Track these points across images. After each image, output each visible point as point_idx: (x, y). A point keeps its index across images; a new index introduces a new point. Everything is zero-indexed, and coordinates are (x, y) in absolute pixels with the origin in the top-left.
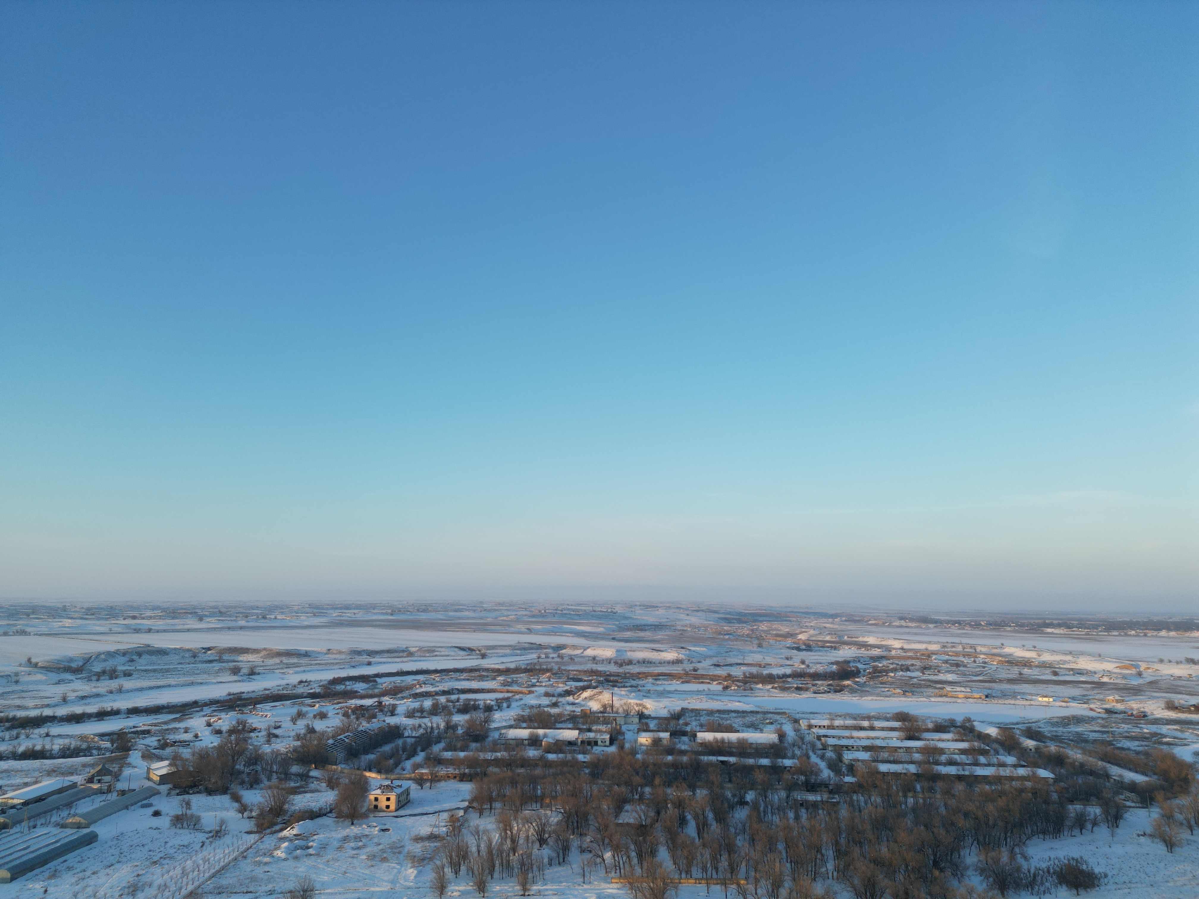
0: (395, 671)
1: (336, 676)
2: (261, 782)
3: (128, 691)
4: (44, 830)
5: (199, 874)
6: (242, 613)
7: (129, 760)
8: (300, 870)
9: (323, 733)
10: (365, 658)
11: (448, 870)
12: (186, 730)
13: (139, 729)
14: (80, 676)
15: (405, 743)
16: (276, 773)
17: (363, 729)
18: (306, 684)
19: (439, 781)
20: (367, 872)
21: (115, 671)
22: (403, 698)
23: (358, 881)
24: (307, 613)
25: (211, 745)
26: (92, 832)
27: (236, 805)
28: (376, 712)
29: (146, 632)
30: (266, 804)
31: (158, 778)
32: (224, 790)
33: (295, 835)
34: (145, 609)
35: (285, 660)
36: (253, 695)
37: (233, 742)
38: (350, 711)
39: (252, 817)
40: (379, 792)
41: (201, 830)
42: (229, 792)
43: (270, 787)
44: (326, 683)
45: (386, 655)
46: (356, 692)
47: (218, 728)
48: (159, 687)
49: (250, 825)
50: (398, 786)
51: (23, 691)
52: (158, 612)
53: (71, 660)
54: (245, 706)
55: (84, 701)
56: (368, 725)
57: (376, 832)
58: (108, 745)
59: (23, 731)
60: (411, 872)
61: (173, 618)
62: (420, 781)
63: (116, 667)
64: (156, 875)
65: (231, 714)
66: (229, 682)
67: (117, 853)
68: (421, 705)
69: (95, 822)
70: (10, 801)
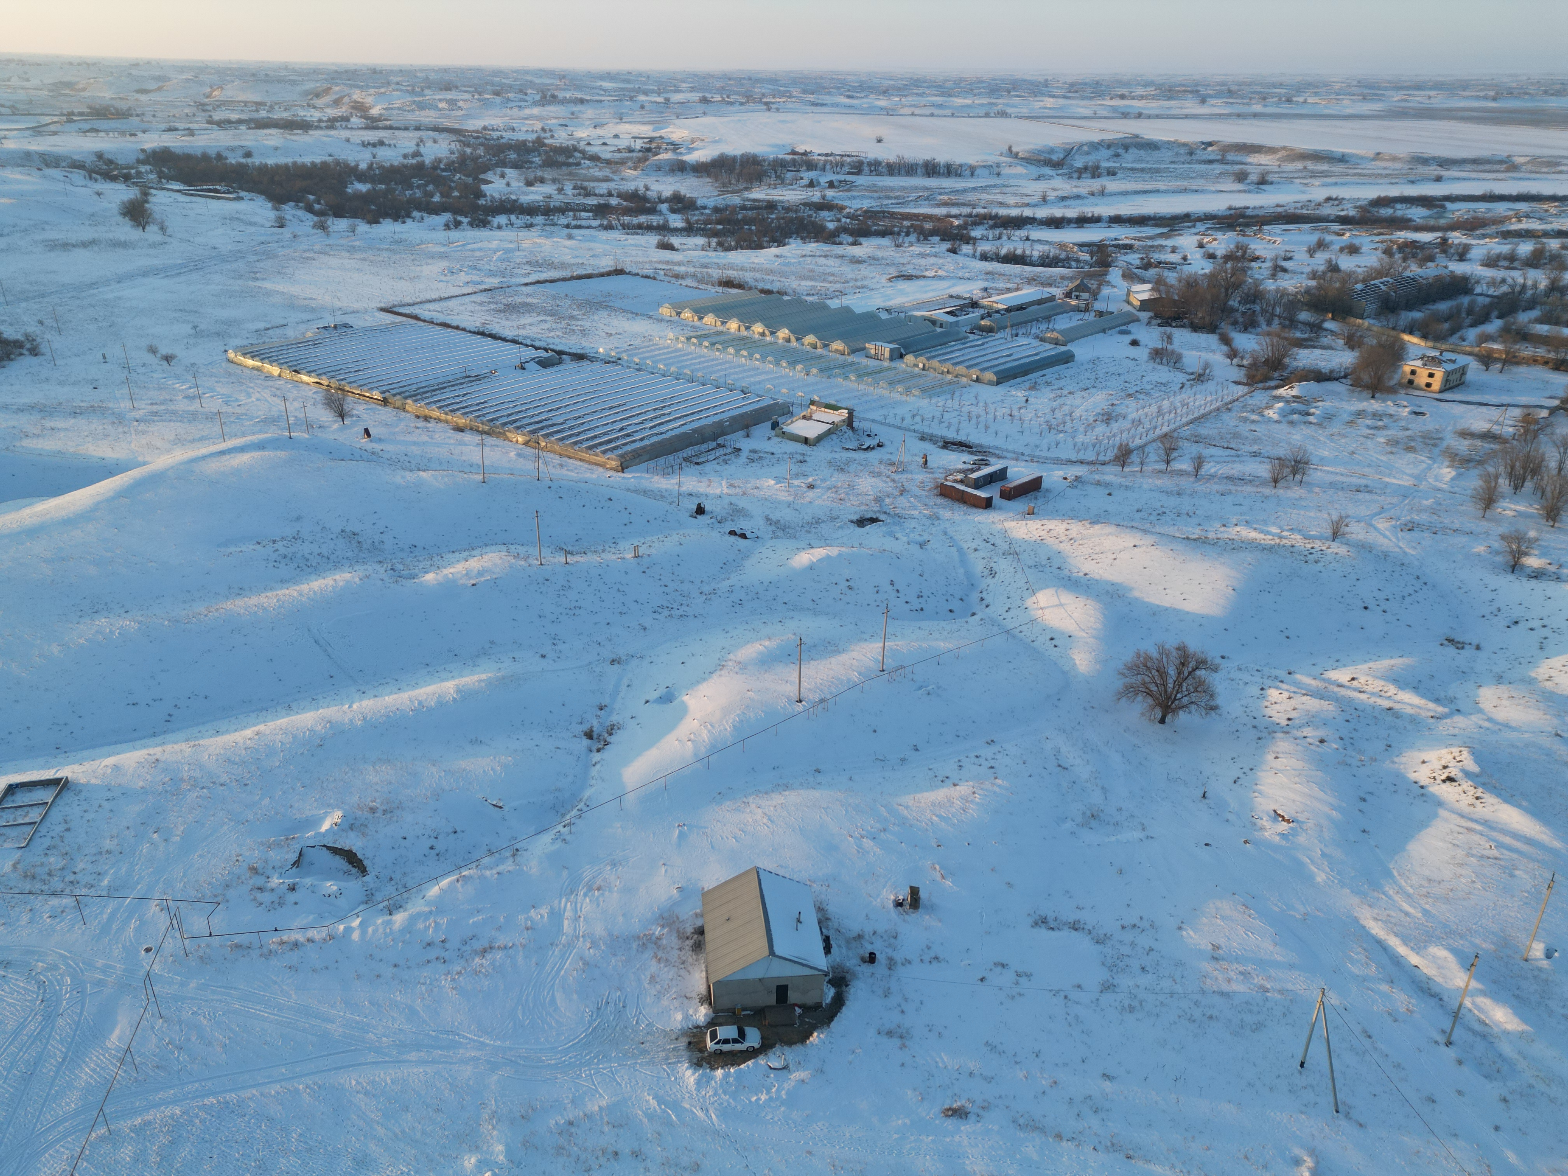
0: (1479, 193)
1: (1383, 194)
2: (1259, 326)
3: (1112, 194)
4: (1025, 341)
5: (1176, 417)
6: (1259, 93)
7: (1109, 278)
8: (1294, 437)
9: (1350, 274)
10: (1434, 170)
11: (1504, 483)
12: (1174, 250)
13: (1121, 242)
14: (1060, 172)
15: (1472, 303)
16: (1279, 317)
17: (1410, 274)
18: (1336, 202)
19: (1518, 363)
20: (1384, 458)
21: (1098, 168)
22: (1484, 236)
23: (1369, 466)
24: (1354, 95)
25: (1201, 272)
26: (1069, 351)
27: (1225, 348)
28: (1437, 253)
29: (1135, 118)
30: (1262, 353)
31: (1139, 303)
32: (1212, 329)
33: (1293, 396)
34: (1136, 85)
35: (1311, 165)
36: (1261, 213)
37: (1229, 271)
38: (1395, 247)
39: (1243, 366)
40: (1419, 363)
41: (1181, 370)
42: (1217, 331)
43: (1269, 334)
44: (1365, 203)
45: (1469, 167)
46: (1410, 220)
47: (1211, 251)
48: (1145, 192)
49: (1239, 374)
50: (1450, 360)
51: (1004, 186)
52: (1151, 90)
53: (1052, 151)
54: (1248, 225)
55: (1064, 203)
56: (1420, 270)
57: (1405, 414)
58: (1086, 257)
59: (1005, 232)
60: (1447, 473)
61: (1170, 98)
62: (1486, 360)
63: (1099, 162)
64: (1132, 409)
65: (1231, 235)
66: (1231, 192)
67: (1093, 377)
68: (1514, 250)
69: (1072, 341)
70: (995, 305)
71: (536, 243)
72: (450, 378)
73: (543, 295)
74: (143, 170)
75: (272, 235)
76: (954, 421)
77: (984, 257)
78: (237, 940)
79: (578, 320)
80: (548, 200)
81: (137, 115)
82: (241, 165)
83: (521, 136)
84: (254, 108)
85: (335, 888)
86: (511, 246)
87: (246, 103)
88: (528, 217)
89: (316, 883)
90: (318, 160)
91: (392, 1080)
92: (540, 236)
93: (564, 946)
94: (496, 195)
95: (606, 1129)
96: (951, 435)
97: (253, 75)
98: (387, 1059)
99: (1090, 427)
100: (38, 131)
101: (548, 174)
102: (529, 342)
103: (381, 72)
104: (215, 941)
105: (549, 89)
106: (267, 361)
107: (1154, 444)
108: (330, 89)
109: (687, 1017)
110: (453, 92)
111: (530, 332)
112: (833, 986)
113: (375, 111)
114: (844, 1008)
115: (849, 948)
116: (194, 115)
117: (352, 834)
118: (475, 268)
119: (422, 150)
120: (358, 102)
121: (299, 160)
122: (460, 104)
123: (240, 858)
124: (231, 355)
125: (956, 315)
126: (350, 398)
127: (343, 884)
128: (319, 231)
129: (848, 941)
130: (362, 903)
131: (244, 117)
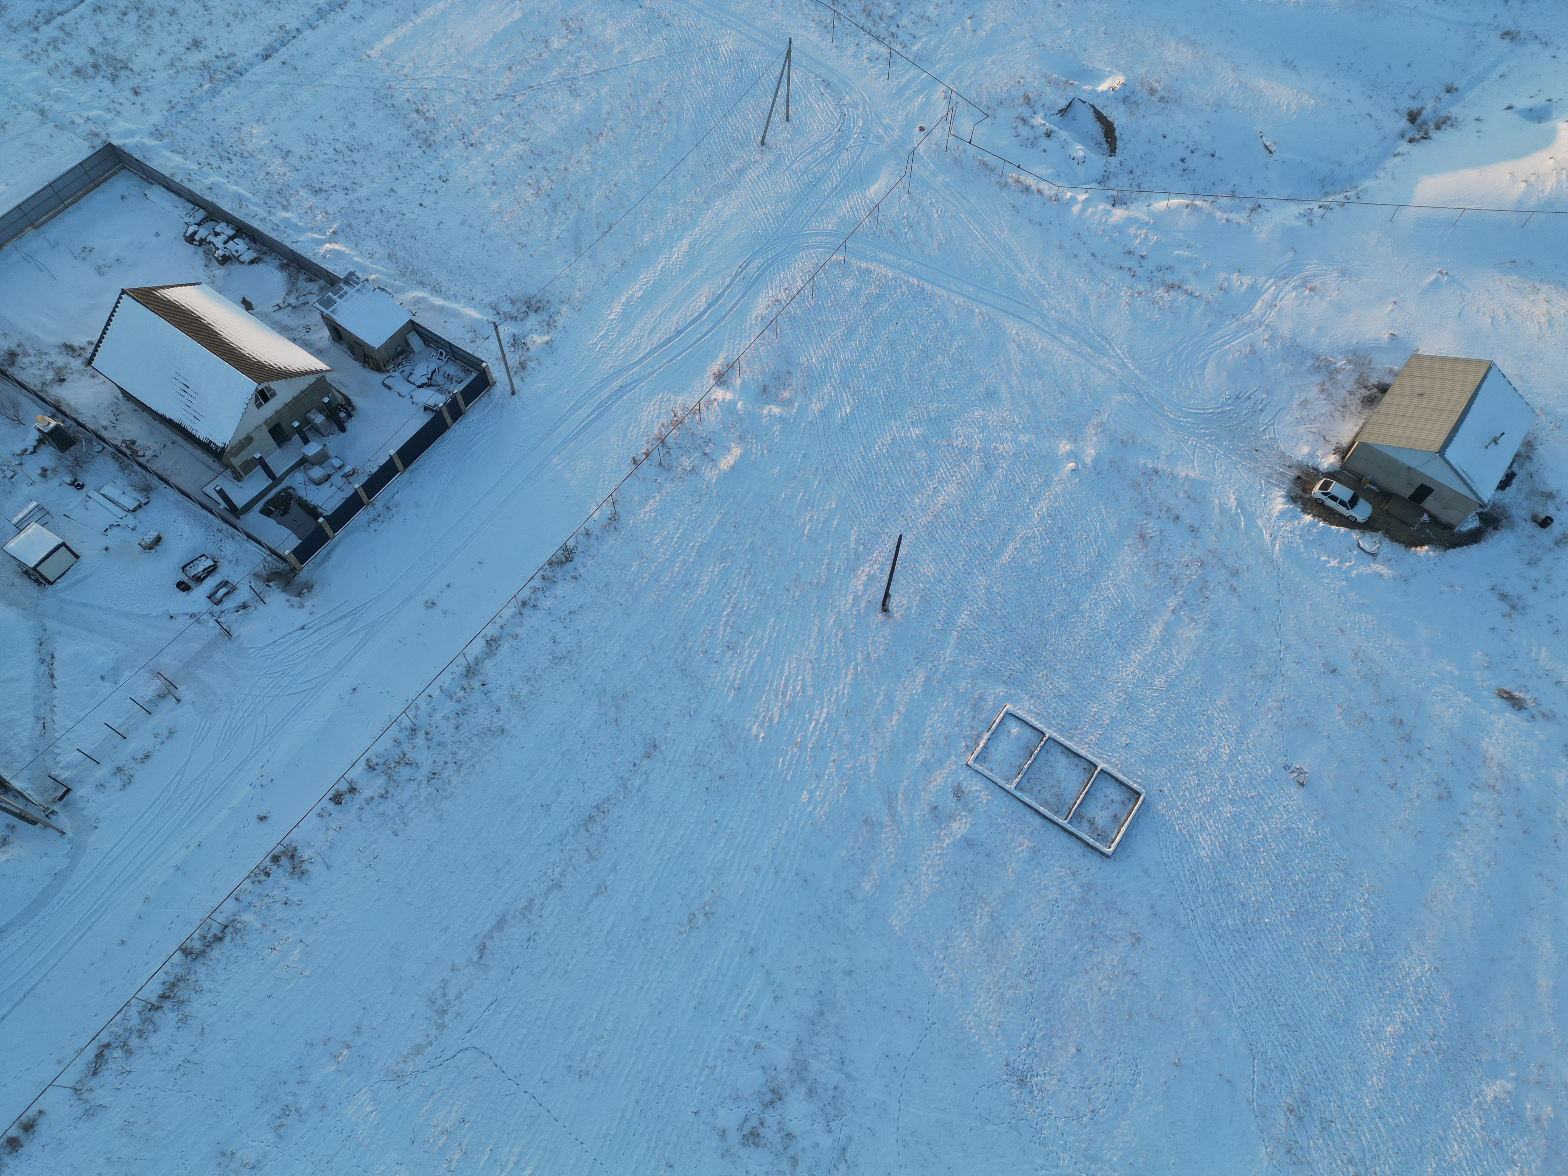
78: (987, 158)
85: (1082, 154)
89: (1069, 140)
91: (1042, 348)
93: (1243, 324)
95: (1181, 495)
98: (1047, 329)
104: (971, 150)
109: (1312, 455)
112: (1480, 520)
114: (1475, 545)
115: (1528, 498)
117: (1122, 108)
123: (1022, 81)
127: (1090, 154)
129: (1532, 492)
130: (1096, 181)
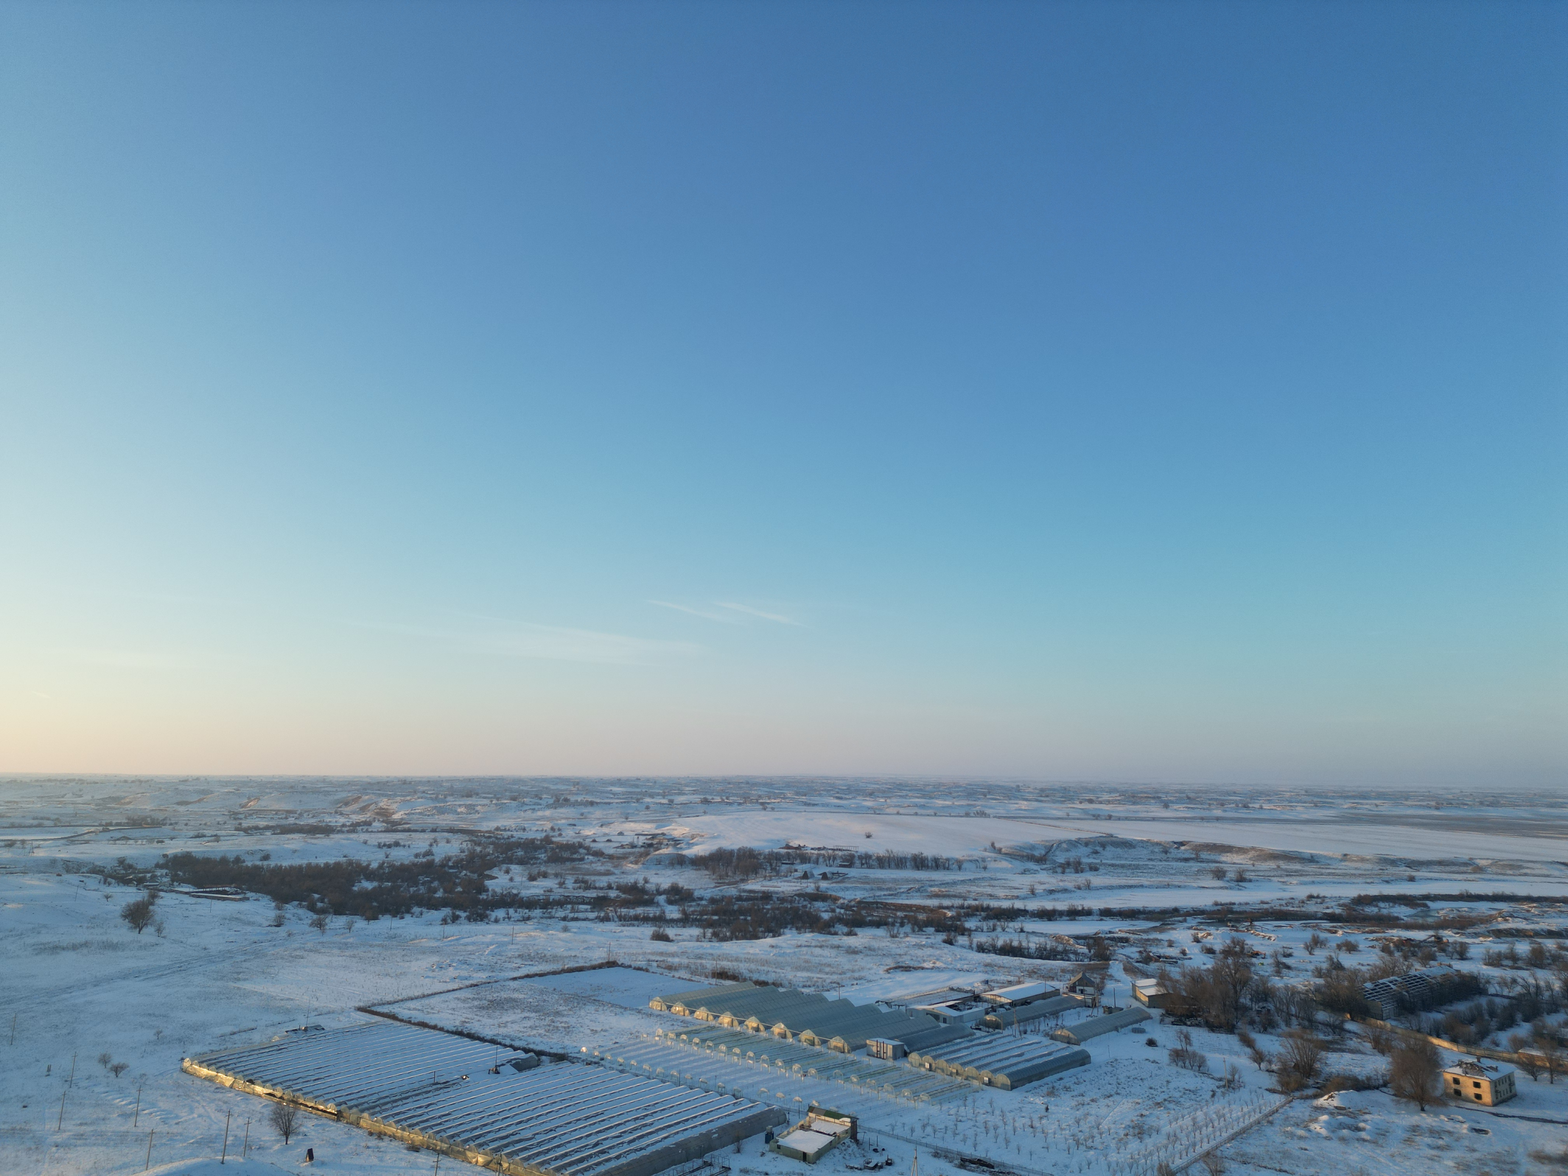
0: (1455, 892)
1: (1363, 893)
2: (1278, 1026)
3: (1098, 889)
4: (1034, 1039)
5: (1214, 1132)
6: (1216, 800)
7: (1111, 971)
8: (1351, 1157)
9: (1356, 972)
10: (1404, 871)
12: (1171, 944)
13: (1116, 935)
14: (1045, 866)
15: (1491, 1004)
16: (1297, 1017)
17: (1417, 973)
18: (1319, 900)
21: (1079, 863)
22: (1477, 935)
24: (1305, 802)
25: (1204, 967)
26: (1083, 1052)
27: (1248, 1050)
28: (1435, 951)
29: (1106, 819)
30: (1289, 1057)
31: (1147, 999)
32: (1230, 1029)
33: (1336, 1108)
34: (1101, 791)
35: (1283, 865)
36: (1247, 908)
37: (1232, 967)
38: (1391, 945)
39: (1273, 1071)
40: (1458, 1070)
41: (1207, 1074)
42: (1236, 1031)
43: (1291, 1035)
44: (1347, 901)
45: (1437, 868)
46: (1397, 918)
47: (1208, 946)
48: (1130, 887)
49: (1271, 1081)
50: (1491, 1068)
51: (992, 879)
52: (1115, 796)
53: (1033, 847)
54: (1238, 921)
55: (1052, 896)
56: (1424, 969)
57: (1465, 1131)
58: (1085, 950)
59: (998, 923)
61: (1134, 803)
62: (1531, 1068)
63: (1080, 859)
64: (1162, 1120)
65: (1223, 930)
66: (1213, 888)
67: (1115, 1082)
68: (1512, 949)
69: (1085, 1039)
70: (998, 999)
71: (531, 936)
72: (416, 1086)
73: (531, 990)
74: (159, 874)
75: (267, 934)
76: (970, 1133)
77: (981, 949)
79: (563, 1016)
80: (549, 893)
81: (171, 824)
82: (256, 868)
83: (530, 835)
84: (284, 816)
86: (506, 939)
87: (277, 812)
88: (527, 911)
90: (332, 861)
92: (536, 929)
94: (498, 890)
96: (968, 1151)
97: (292, 787)
99: (1122, 1142)
100: (71, 841)
101: (551, 869)
102: (508, 1042)
103: (410, 783)
105: (563, 794)
106: (222, 1069)
107: (1197, 1165)
108: (360, 797)
110: (474, 798)
111: (511, 1030)
113: (396, 817)
116: (225, 823)
118: (465, 963)
119: (435, 849)
120: (383, 809)
121: (314, 861)
122: (478, 808)
124: (187, 1064)
125: (958, 1010)
126: (300, 1113)
128: (316, 928)
131: (271, 823)
